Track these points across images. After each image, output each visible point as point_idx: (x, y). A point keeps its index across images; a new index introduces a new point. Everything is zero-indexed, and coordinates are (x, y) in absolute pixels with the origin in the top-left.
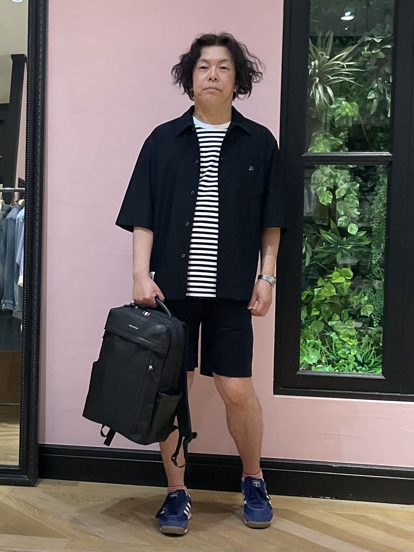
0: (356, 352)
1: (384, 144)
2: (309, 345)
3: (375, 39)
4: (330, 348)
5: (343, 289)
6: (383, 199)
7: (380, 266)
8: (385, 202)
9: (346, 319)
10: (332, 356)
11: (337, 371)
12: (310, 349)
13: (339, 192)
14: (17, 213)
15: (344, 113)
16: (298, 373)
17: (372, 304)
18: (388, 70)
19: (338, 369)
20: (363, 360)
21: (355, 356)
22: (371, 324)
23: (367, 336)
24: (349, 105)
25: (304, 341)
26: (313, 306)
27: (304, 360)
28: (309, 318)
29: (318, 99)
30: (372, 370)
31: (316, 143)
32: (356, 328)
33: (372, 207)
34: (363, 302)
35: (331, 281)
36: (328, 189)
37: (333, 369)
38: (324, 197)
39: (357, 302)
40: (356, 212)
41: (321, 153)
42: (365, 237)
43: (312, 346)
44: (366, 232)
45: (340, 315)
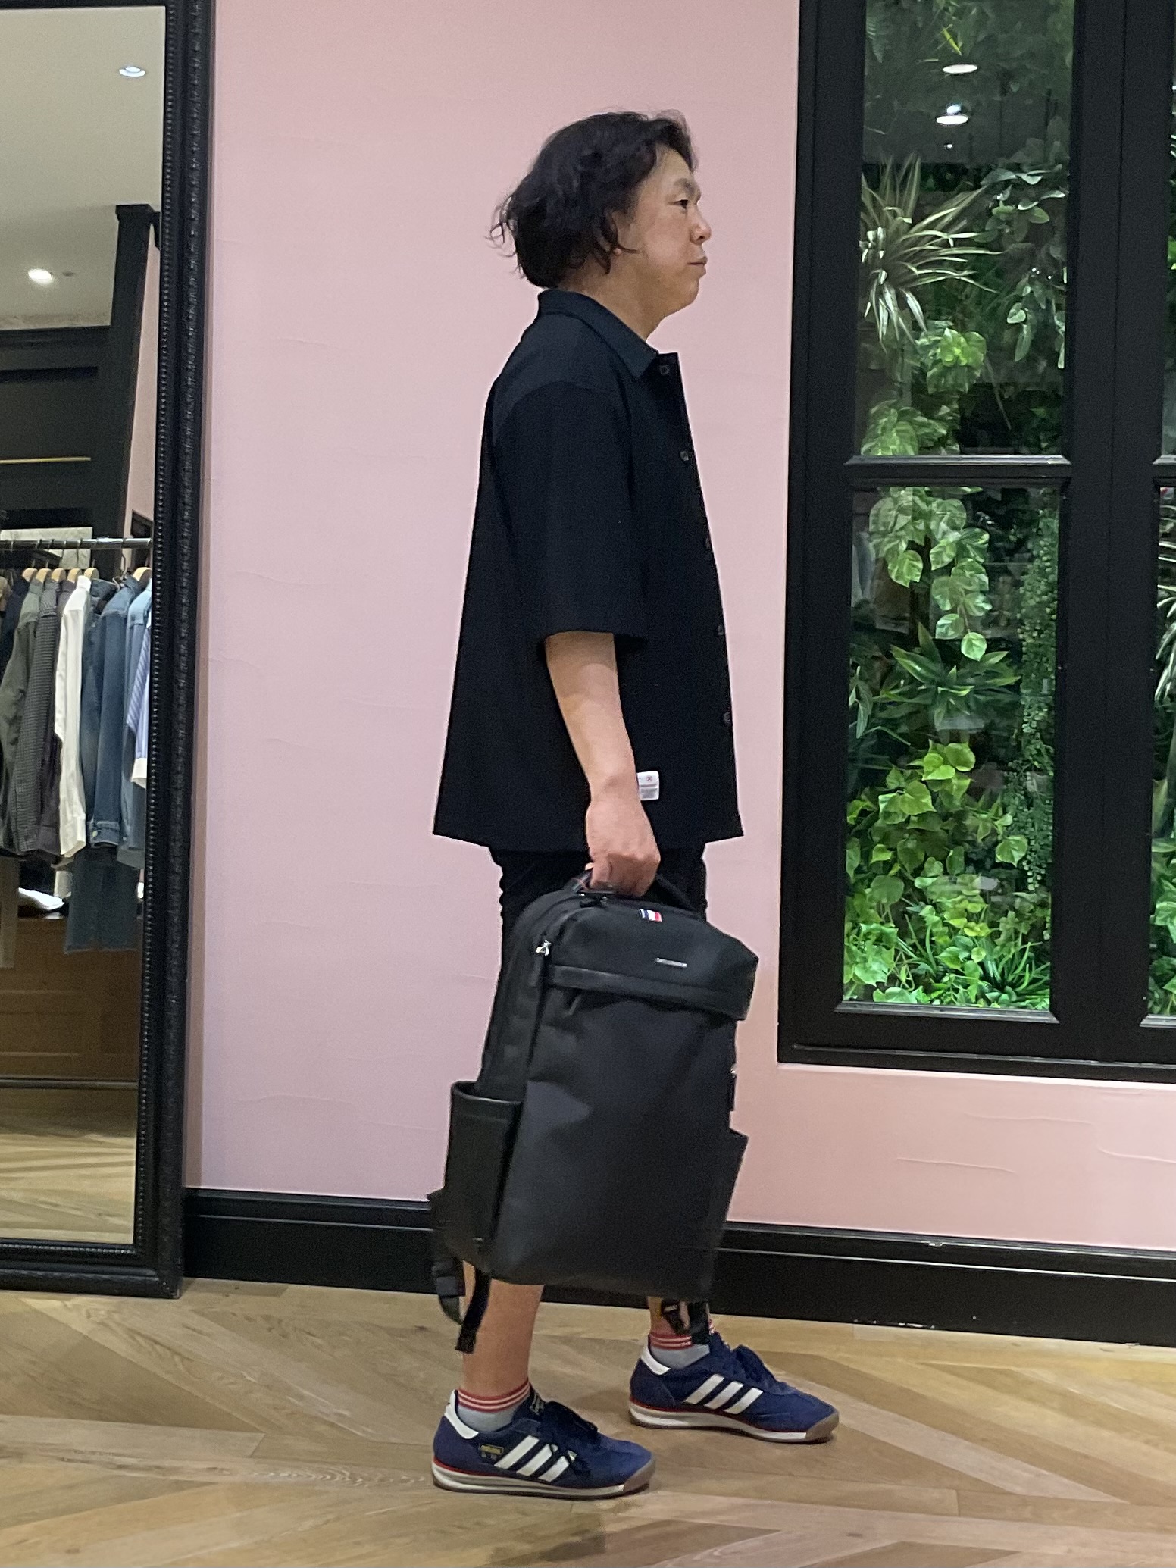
0: (984, 954)
1: (1050, 434)
2: (866, 937)
3: (1024, 177)
4: (918, 944)
5: (949, 796)
6: (1048, 570)
7: (1042, 739)
8: (1053, 578)
9: (957, 872)
10: (923, 966)
11: (937, 1002)
12: (868, 946)
13: (938, 554)
14: (129, 599)
15: (949, 359)
16: (840, 1008)
17: (1025, 835)
18: (1057, 253)
19: (938, 997)
20: (1002, 974)
21: (981, 964)
22: (1021, 885)
23: (1011, 914)
24: (962, 340)
25: (854, 928)
26: (876, 839)
27: (855, 975)
28: (865, 868)
29: (885, 323)
30: (1024, 1001)
31: (880, 432)
32: (983, 894)
33: (1021, 590)
34: (1000, 830)
35: (921, 777)
36: (912, 545)
37: (928, 999)
38: (901, 567)
39: (985, 828)
40: (980, 605)
41: (894, 457)
42: (1003, 666)
43: (873, 938)
44: (1006, 653)
45: (943, 862)
